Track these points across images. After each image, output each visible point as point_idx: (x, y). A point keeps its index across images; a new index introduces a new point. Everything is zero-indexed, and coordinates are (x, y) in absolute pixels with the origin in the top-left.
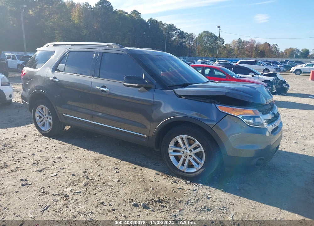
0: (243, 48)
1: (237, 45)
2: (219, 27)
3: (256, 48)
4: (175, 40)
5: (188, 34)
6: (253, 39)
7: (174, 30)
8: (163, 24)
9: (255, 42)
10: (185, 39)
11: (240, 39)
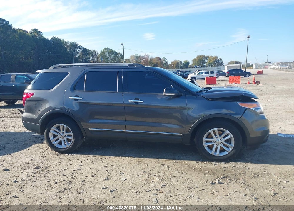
0: (140, 62)
1: (135, 59)
2: (122, 45)
3: (150, 62)
4: (79, 57)
5: (90, 51)
6: (147, 54)
7: (78, 48)
8: (66, 42)
9: (148, 56)
10: (89, 55)
11: (136, 54)
